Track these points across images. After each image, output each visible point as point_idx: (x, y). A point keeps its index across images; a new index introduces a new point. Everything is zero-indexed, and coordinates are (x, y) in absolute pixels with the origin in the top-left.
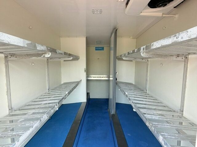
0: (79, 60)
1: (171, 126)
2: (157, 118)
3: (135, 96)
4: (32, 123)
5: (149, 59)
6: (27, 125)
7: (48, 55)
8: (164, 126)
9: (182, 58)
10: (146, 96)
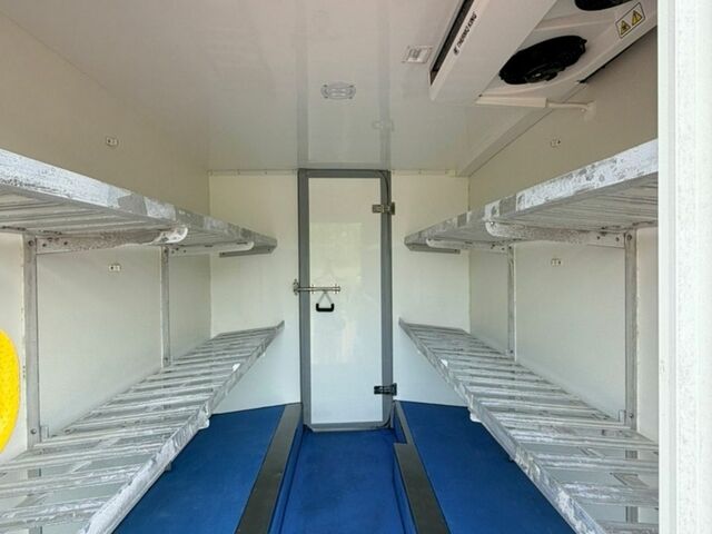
0: (275, 251)
1: (595, 463)
2: (551, 440)
3: (474, 372)
4: (125, 473)
5: (515, 245)
6: (107, 477)
7: (177, 235)
8: (573, 464)
9: (618, 239)
10: (513, 372)
